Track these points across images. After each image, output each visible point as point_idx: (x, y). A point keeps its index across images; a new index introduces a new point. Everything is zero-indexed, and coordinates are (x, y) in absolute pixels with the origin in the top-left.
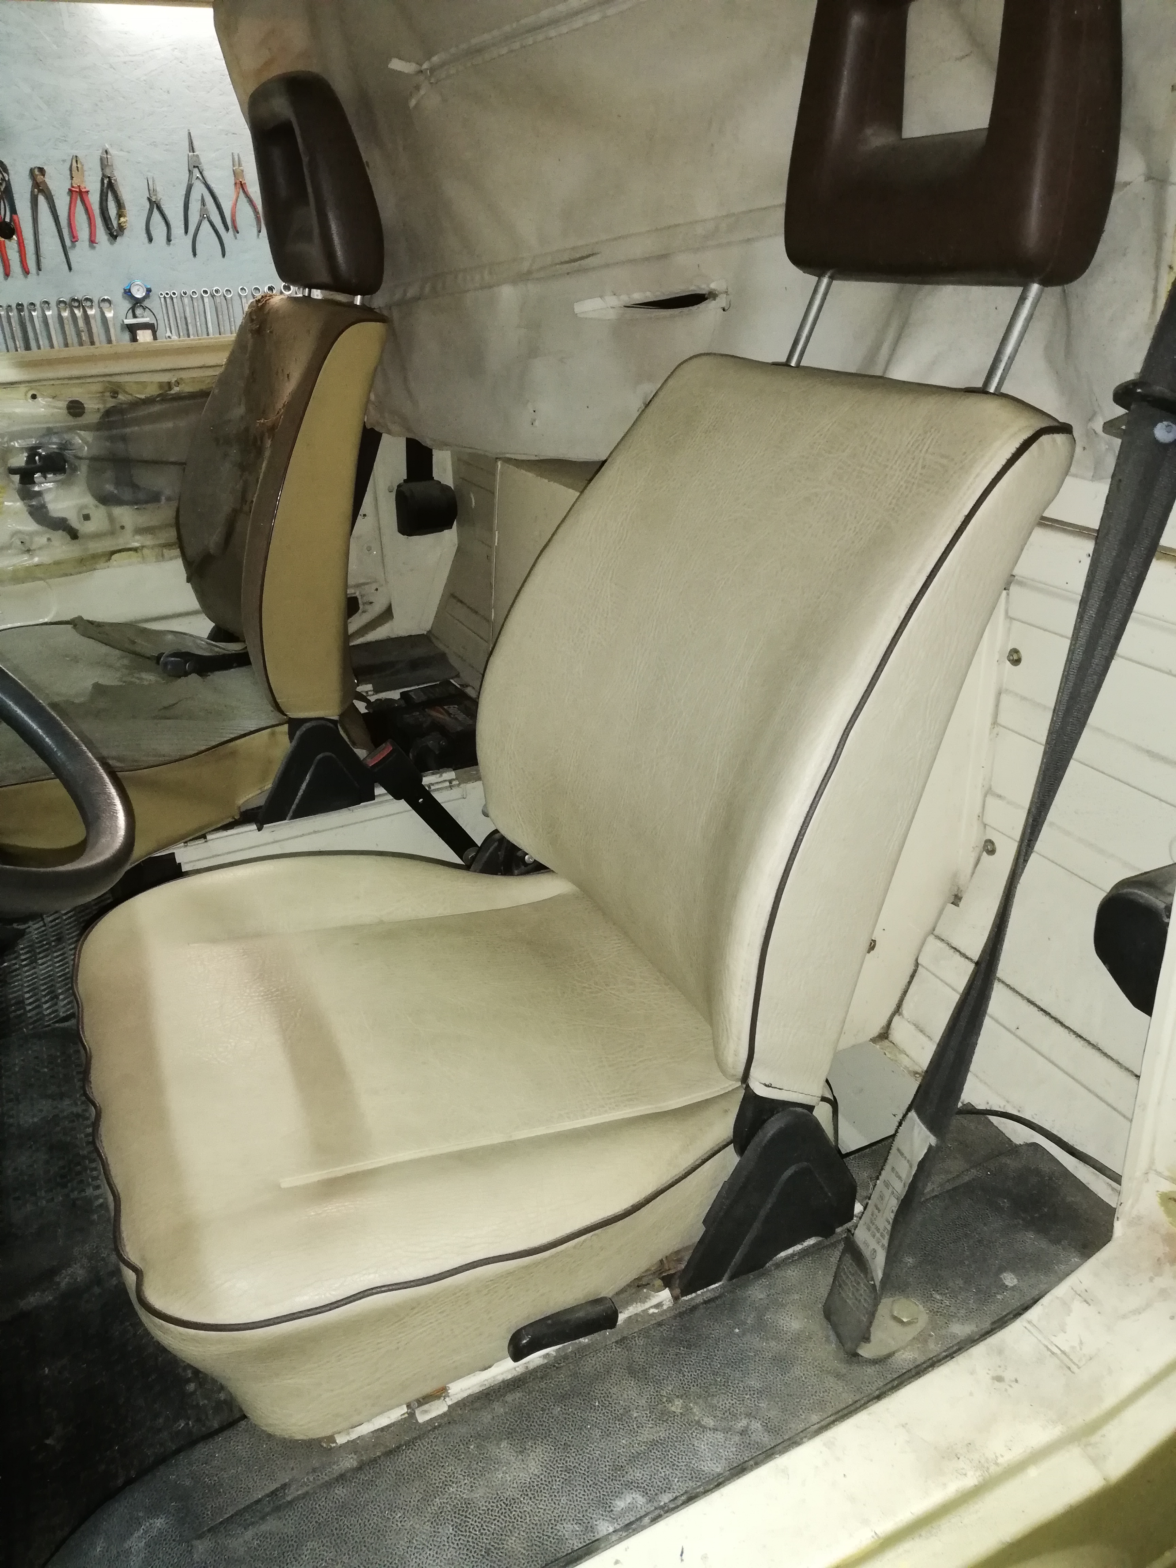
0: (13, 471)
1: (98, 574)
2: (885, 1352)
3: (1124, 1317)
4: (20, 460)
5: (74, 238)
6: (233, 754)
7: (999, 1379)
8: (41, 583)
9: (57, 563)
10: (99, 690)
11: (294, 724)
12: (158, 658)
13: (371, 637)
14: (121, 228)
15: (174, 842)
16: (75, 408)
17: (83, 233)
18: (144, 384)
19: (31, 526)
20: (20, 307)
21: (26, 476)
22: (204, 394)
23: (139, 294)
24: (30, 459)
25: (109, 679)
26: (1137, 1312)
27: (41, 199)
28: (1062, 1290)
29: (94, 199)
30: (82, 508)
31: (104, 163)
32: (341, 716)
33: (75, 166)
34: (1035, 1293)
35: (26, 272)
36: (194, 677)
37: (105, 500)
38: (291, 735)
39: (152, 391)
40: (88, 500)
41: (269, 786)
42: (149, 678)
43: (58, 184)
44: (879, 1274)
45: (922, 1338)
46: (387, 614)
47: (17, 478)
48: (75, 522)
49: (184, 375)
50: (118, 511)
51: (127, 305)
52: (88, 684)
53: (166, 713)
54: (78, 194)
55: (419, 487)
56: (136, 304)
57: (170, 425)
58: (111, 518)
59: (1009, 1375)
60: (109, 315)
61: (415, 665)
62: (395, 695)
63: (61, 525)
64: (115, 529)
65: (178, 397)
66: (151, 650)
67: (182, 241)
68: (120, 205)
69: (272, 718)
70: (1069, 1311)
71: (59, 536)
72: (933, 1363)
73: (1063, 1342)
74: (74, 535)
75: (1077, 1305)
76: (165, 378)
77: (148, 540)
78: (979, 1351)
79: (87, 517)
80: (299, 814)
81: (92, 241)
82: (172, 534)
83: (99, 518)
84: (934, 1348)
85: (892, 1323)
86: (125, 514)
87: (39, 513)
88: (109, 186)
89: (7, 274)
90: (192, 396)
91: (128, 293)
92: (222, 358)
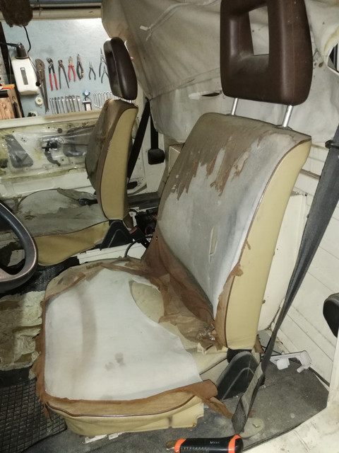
0: (43, 148)
1: (66, 175)
2: (249, 436)
3: (326, 434)
4: (45, 145)
5: (70, 79)
6: (93, 229)
7: (283, 450)
8: (51, 178)
9: (55, 173)
10: (61, 209)
11: (110, 221)
12: (78, 200)
13: (141, 193)
14: (82, 76)
15: (77, 253)
16: (60, 131)
17: (72, 78)
18: (78, 124)
19: (48, 162)
20: (55, 98)
21: (47, 149)
22: (93, 126)
23: (87, 94)
24: (48, 144)
25: (64, 206)
26: (331, 434)
27: (61, 69)
28: (307, 422)
29: (75, 68)
30: (61, 157)
31: (78, 58)
32: (124, 219)
33: (70, 59)
34: (300, 421)
35: (57, 89)
36: (87, 206)
37: (68, 155)
38: (110, 224)
39: (81, 126)
40: (63, 155)
41: (103, 238)
42: (75, 206)
43: (66, 65)
44: (247, 412)
45: (261, 433)
46: (145, 186)
47: (44, 150)
48: (59, 162)
49: (89, 121)
50: (71, 158)
51: (84, 97)
52: (58, 208)
53: (78, 217)
54: (70, 67)
55: (154, 151)
56: (86, 97)
57: (85, 134)
58: (69, 160)
59: (286, 449)
60: (79, 100)
61: (152, 201)
62: (144, 210)
63: (56, 162)
64: (70, 163)
65: (87, 127)
66: (76, 197)
67: (99, 79)
68: (82, 70)
69: (104, 219)
70: (309, 430)
71: (55, 165)
72: (262, 441)
73: (306, 440)
74: (59, 165)
75: (312, 428)
76: (84, 122)
77: (79, 166)
78: (278, 439)
79: (63, 160)
80: (112, 246)
81: (75, 80)
82: (84, 165)
83: (66, 160)
84: (264, 436)
85: (253, 426)
86: (72, 159)
87: (50, 158)
88: (79, 64)
89: (52, 90)
90: (91, 127)
91: (84, 94)
92: (98, 116)
